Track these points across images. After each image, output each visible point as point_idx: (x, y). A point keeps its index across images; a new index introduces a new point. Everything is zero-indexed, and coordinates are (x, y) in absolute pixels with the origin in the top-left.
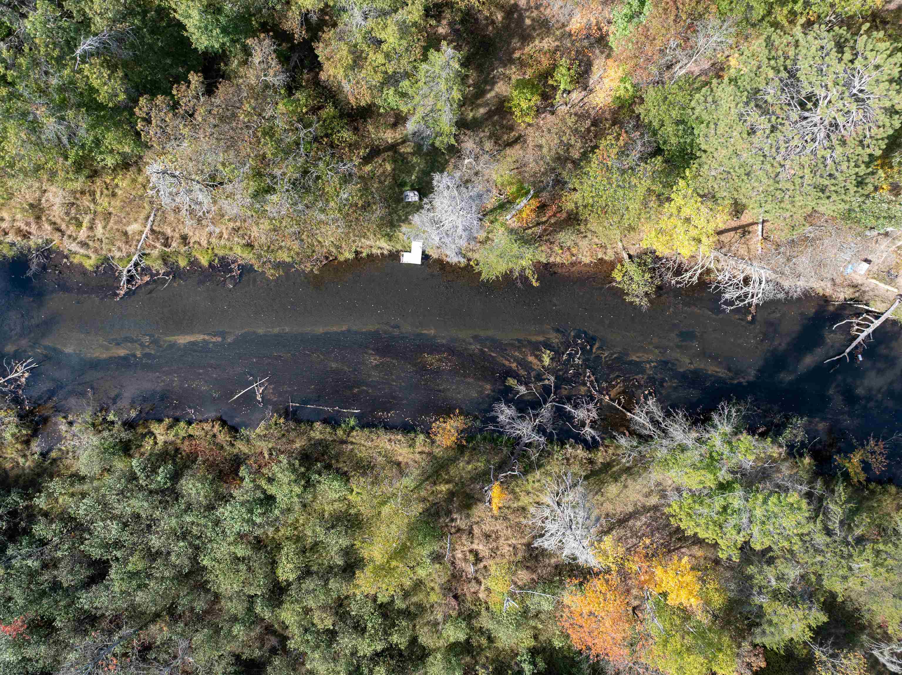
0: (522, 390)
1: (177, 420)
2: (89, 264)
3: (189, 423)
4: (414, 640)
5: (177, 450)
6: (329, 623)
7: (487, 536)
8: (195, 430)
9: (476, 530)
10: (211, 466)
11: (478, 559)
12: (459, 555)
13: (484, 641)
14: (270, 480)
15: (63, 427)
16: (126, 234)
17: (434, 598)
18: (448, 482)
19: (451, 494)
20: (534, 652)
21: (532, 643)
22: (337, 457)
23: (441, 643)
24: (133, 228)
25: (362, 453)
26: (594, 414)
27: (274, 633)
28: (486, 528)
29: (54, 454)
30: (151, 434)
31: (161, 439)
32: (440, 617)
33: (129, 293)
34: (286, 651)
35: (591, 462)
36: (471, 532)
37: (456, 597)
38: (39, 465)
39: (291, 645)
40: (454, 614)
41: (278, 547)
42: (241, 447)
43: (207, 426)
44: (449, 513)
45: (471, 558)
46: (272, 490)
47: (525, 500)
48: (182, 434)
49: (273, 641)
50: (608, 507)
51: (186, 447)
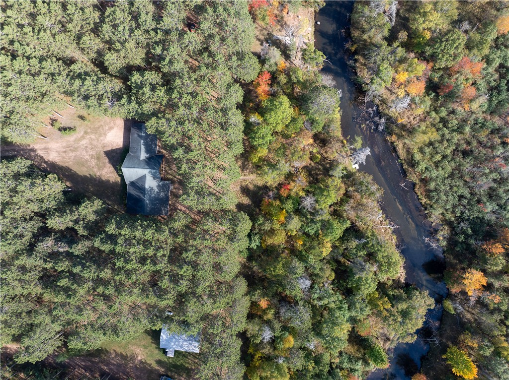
0: (373, 128)
1: (419, 199)
2: (395, 237)
3: (418, 196)
4: (439, 122)
5: (426, 195)
6: (445, 142)
7: (409, 118)
8: (419, 194)
9: (409, 121)
10: (425, 186)
11: (415, 118)
12: (416, 122)
13: (432, 107)
14: (422, 170)
15: (434, 224)
16: (385, 231)
17: (428, 123)
18: (402, 133)
19: (404, 131)
20: (429, 95)
21: (427, 96)
22: (409, 160)
23: (437, 116)
24: (383, 231)
25: (405, 155)
26: (370, 109)
27: (454, 153)
28: (407, 119)
29: (441, 223)
30: (425, 203)
31: (425, 200)
32: (432, 119)
33: (396, 225)
34: (457, 148)
35: (381, 104)
36: (410, 122)
37: (425, 118)
38: (445, 225)
39: (454, 148)
40: (429, 117)
41: (435, 162)
42: (417, 182)
43: (417, 192)
44: (408, 129)
45: (415, 119)
46: (424, 169)
47: (397, 114)
48: (421, 196)
49: (456, 152)
50: (389, 95)
51: (424, 194)
